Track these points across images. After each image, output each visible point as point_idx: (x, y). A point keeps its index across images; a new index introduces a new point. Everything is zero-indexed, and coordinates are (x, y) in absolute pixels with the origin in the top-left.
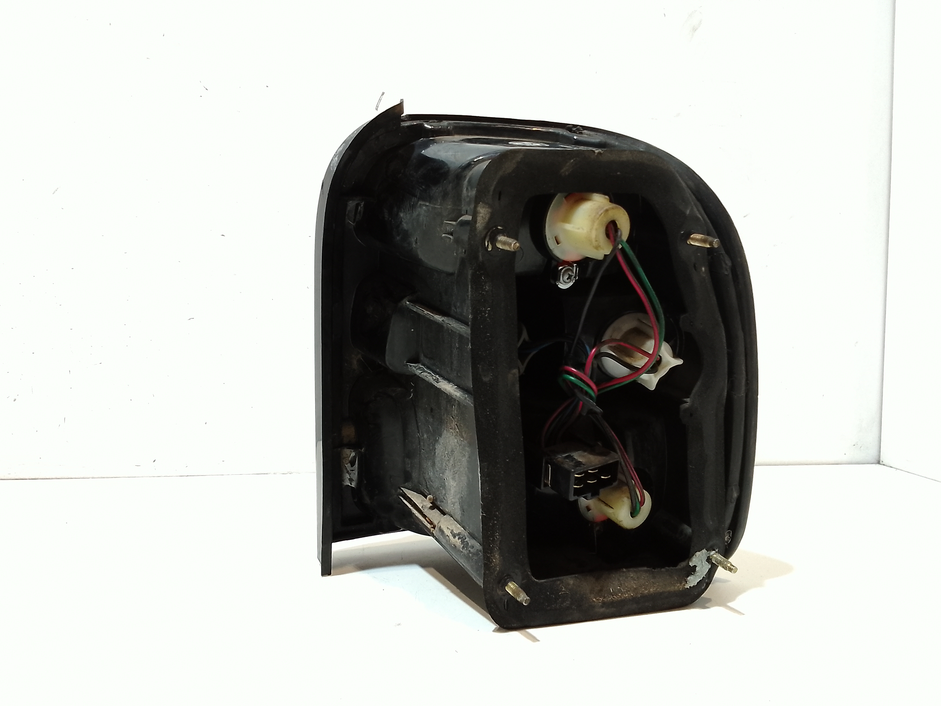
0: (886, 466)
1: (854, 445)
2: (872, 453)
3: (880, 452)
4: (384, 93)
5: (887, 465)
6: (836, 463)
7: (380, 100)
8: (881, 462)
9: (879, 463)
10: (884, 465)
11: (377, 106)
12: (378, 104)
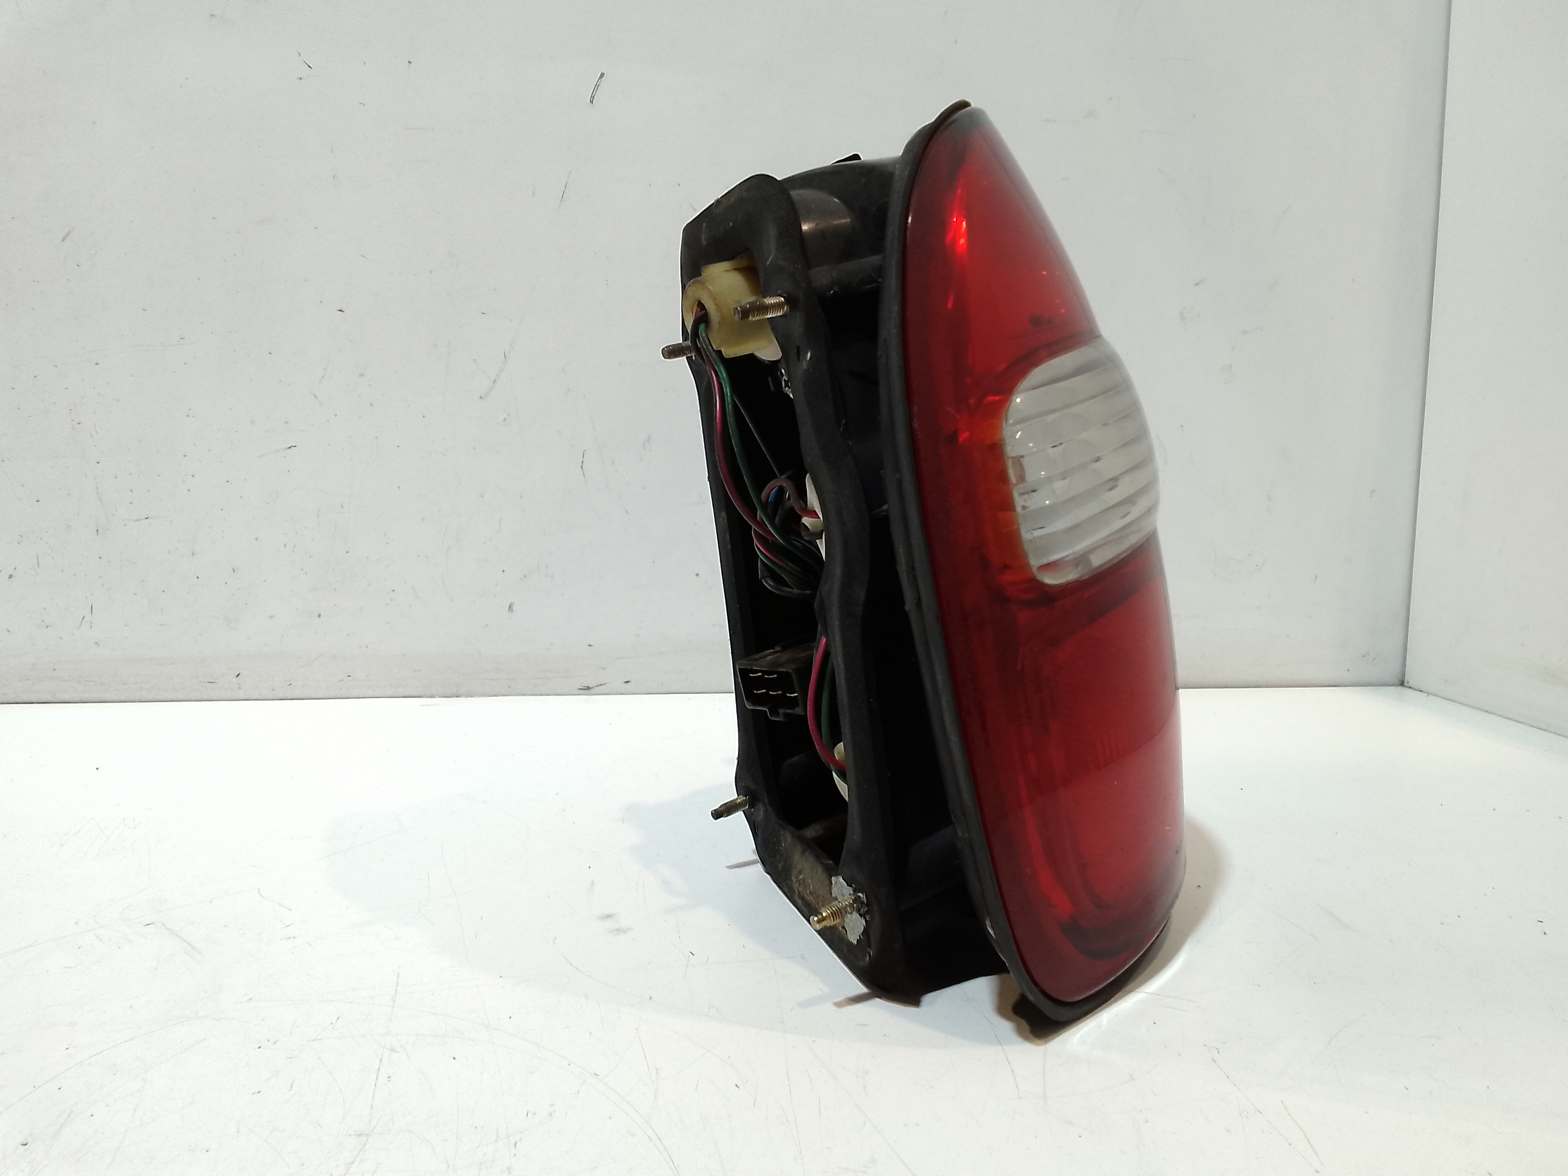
0: (1414, 689)
1: (1364, 656)
2: (1392, 669)
3: (1404, 666)
4: (604, 74)
5: (1415, 687)
6: (1334, 685)
7: (597, 86)
8: (1406, 683)
9: (1402, 684)
10: (1410, 688)
11: (593, 96)
12: (594, 93)
